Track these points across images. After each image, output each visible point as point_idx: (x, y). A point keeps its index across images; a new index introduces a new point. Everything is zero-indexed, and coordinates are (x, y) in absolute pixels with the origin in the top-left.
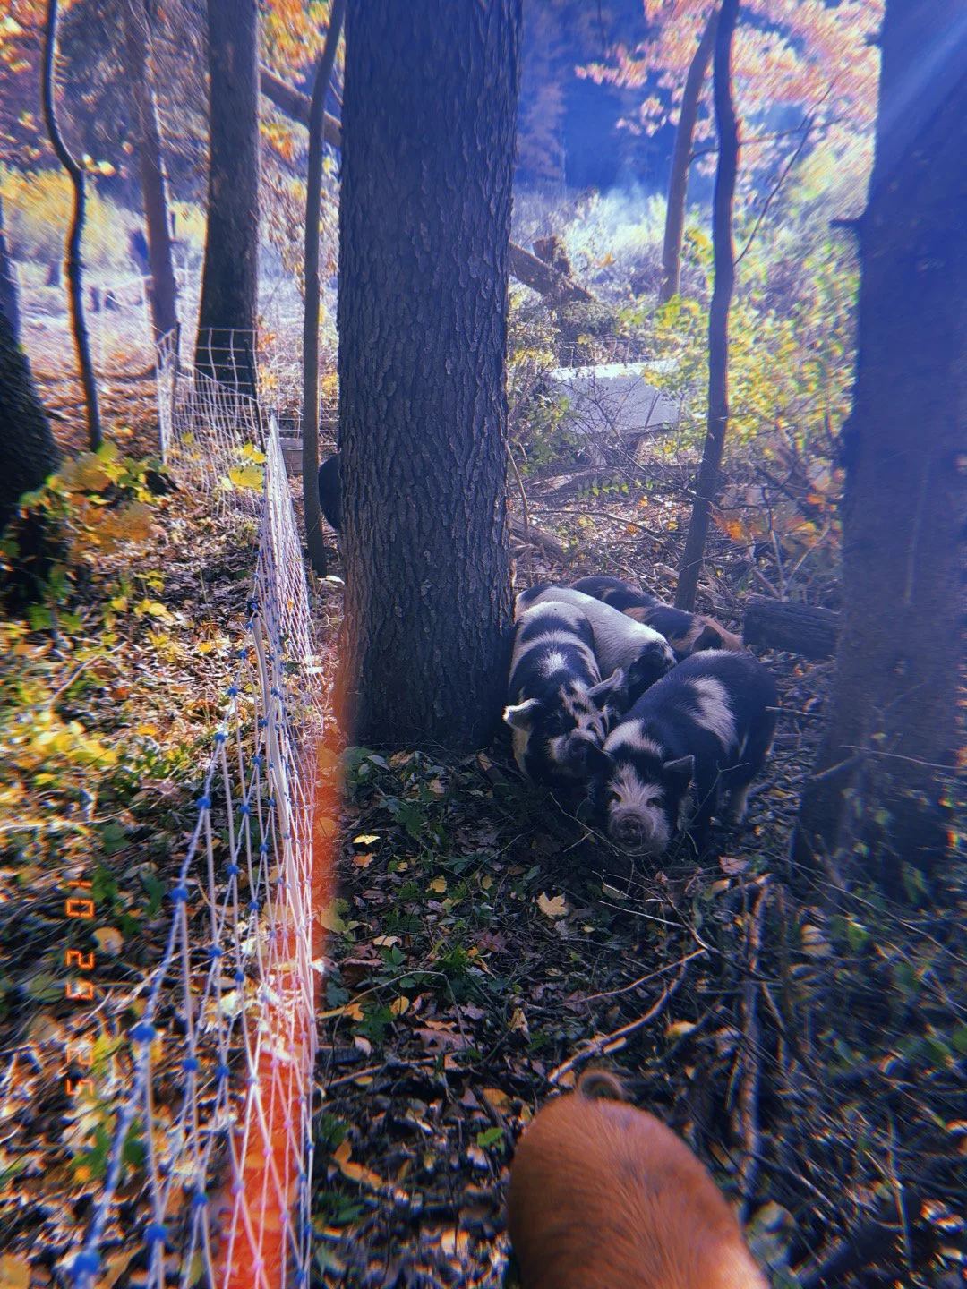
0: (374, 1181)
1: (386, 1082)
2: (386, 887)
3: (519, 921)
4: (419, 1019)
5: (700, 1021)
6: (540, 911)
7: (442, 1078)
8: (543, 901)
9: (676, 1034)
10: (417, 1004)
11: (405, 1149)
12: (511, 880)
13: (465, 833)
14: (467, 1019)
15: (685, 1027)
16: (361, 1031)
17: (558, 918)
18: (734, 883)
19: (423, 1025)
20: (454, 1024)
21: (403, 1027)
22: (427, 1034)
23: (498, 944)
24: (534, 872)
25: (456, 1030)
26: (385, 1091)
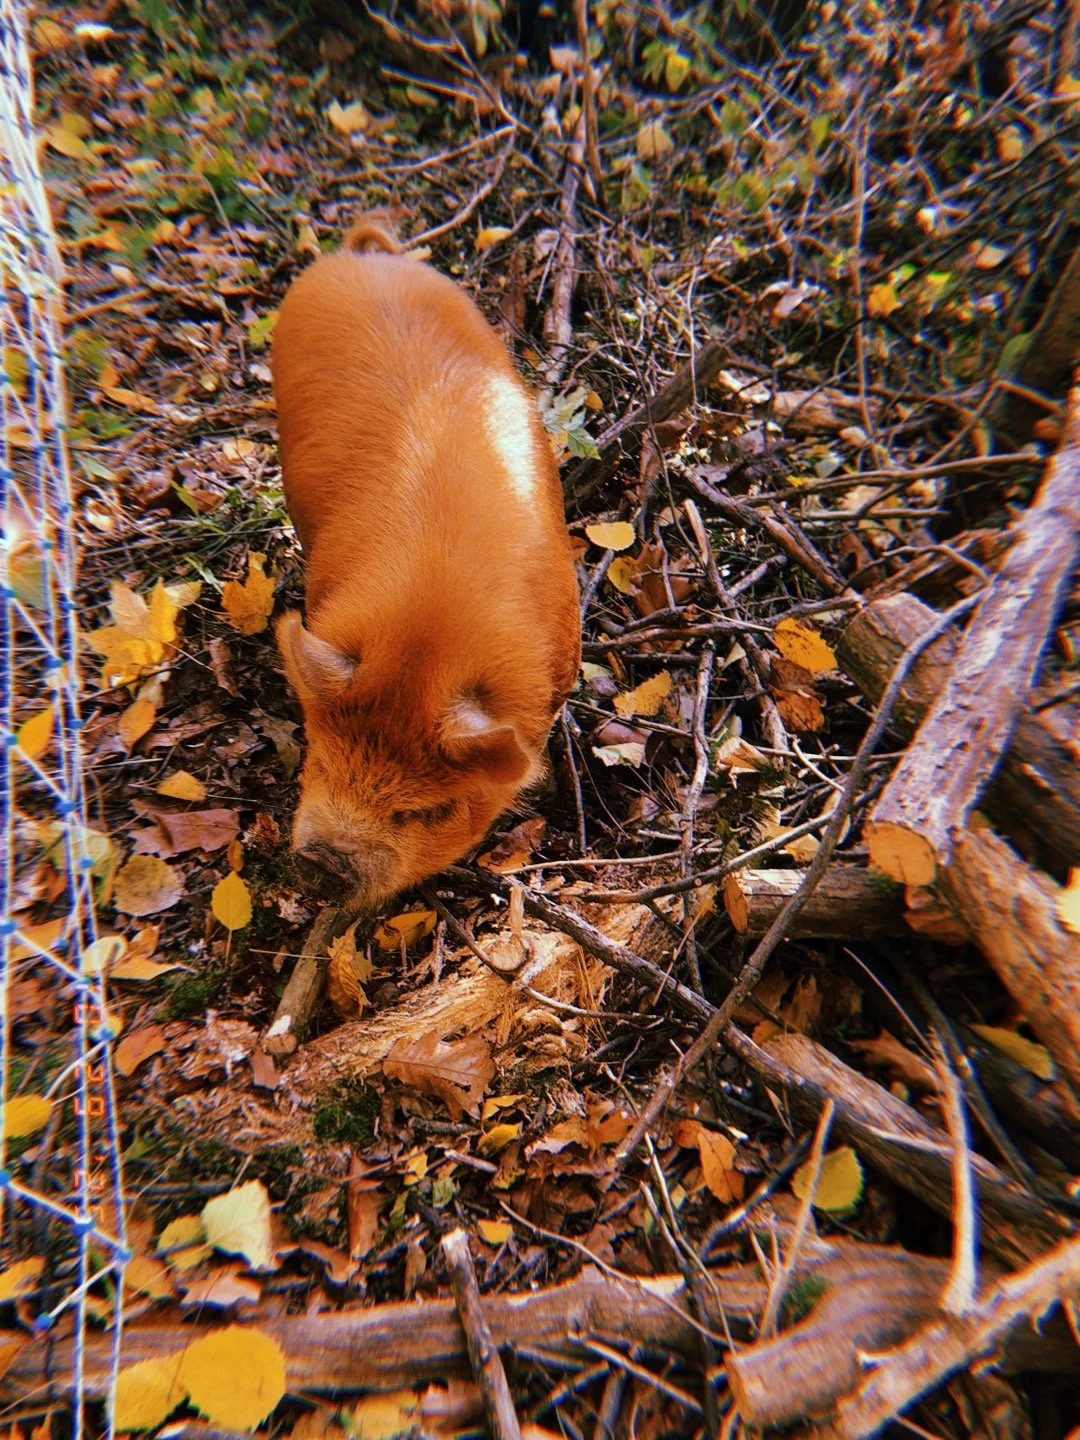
0: (145, 403)
1: (153, 306)
2: (137, 104)
3: (306, 137)
4: (188, 243)
5: (517, 226)
6: (331, 125)
7: (220, 301)
8: (335, 112)
9: (488, 241)
10: (184, 226)
11: (177, 370)
12: (293, 89)
13: (234, 35)
14: (246, 241)
15: (498, 233)
16: (118, 259)
17: (355, 132)
18: (565, 77)
19: (193, 250)
20: (229, 246)
21: (168, 252)
22: (197, 259)
23: (282, 164)
24: (322, 76)
25: (233, 253)
26: (151, 315)
